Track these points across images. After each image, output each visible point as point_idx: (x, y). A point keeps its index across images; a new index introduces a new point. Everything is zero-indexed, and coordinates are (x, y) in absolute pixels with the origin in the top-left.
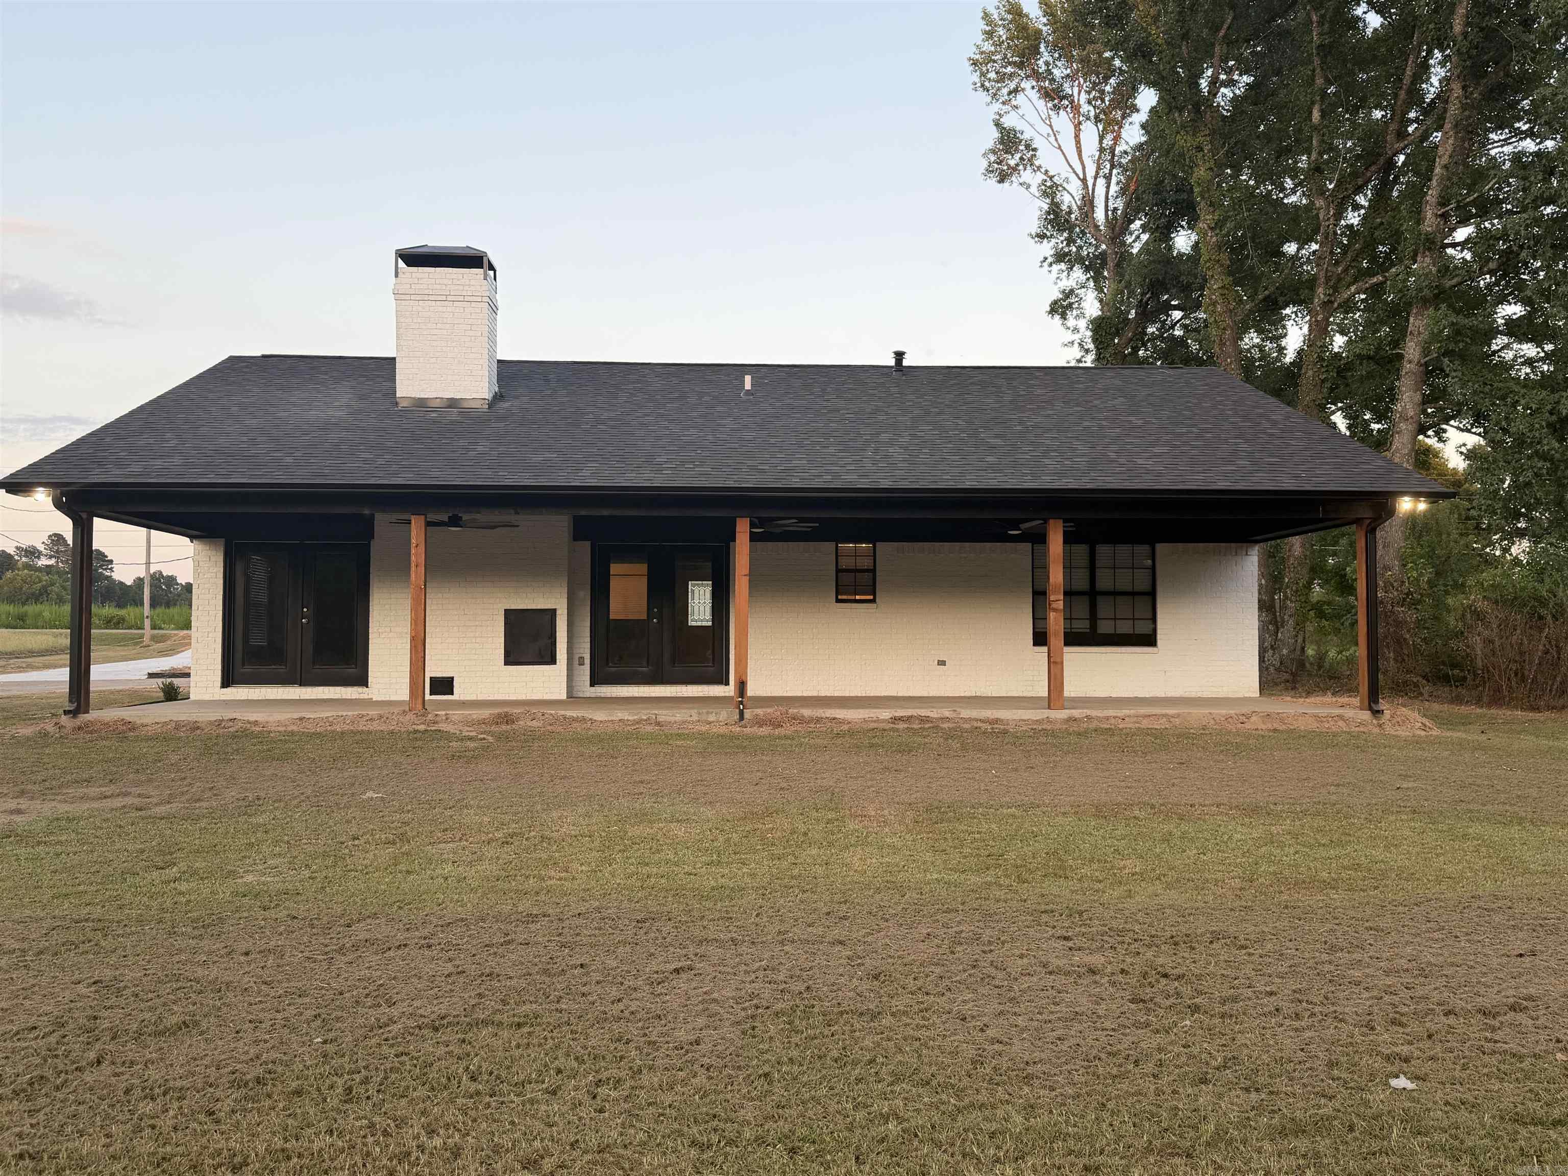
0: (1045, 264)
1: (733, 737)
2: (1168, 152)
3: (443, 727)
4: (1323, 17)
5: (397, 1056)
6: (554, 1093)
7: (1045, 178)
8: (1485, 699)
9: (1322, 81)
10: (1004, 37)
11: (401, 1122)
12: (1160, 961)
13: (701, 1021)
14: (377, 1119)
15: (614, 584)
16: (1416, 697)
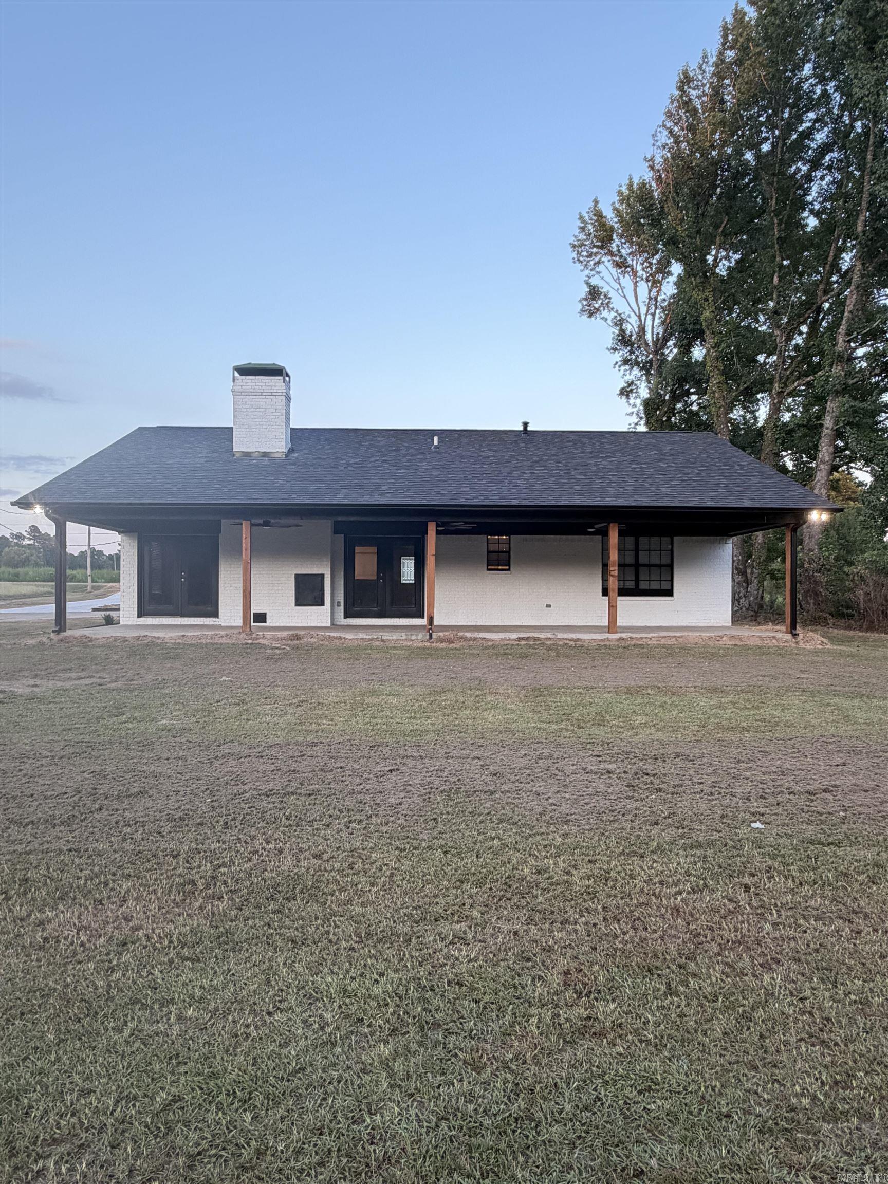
0: (617, 366)
1: (425, 648)
2: (689, 300)
3: (262, 641)
4: (781, 220)
5: (249, 808)
6: (328, 826)
7: (616, 314)
8: (864, 627)
9: (780, 259)
10: (592, 231)
11: (253, 838)
12: (645, 767)
13: (403, 794)
14: (241, 836)
15: (357, 557)
16: (825, 626)
